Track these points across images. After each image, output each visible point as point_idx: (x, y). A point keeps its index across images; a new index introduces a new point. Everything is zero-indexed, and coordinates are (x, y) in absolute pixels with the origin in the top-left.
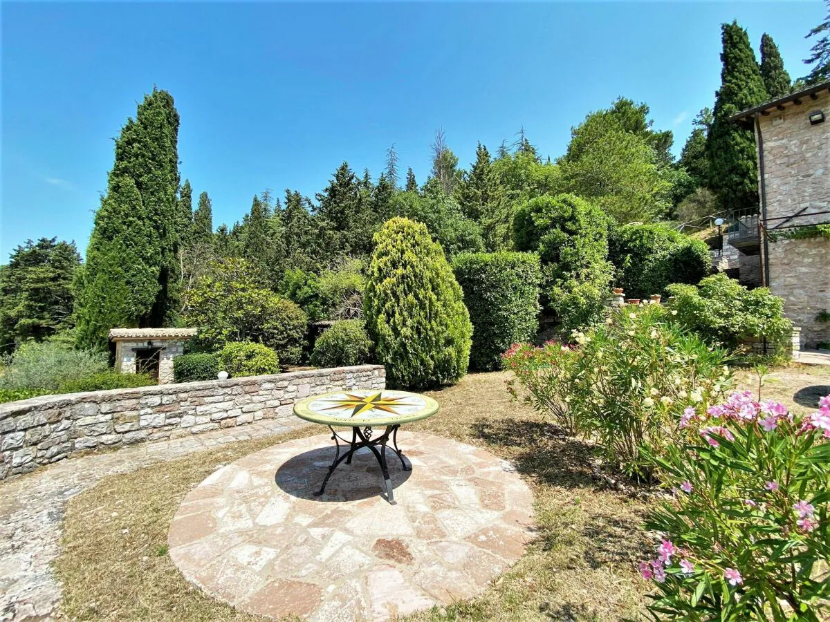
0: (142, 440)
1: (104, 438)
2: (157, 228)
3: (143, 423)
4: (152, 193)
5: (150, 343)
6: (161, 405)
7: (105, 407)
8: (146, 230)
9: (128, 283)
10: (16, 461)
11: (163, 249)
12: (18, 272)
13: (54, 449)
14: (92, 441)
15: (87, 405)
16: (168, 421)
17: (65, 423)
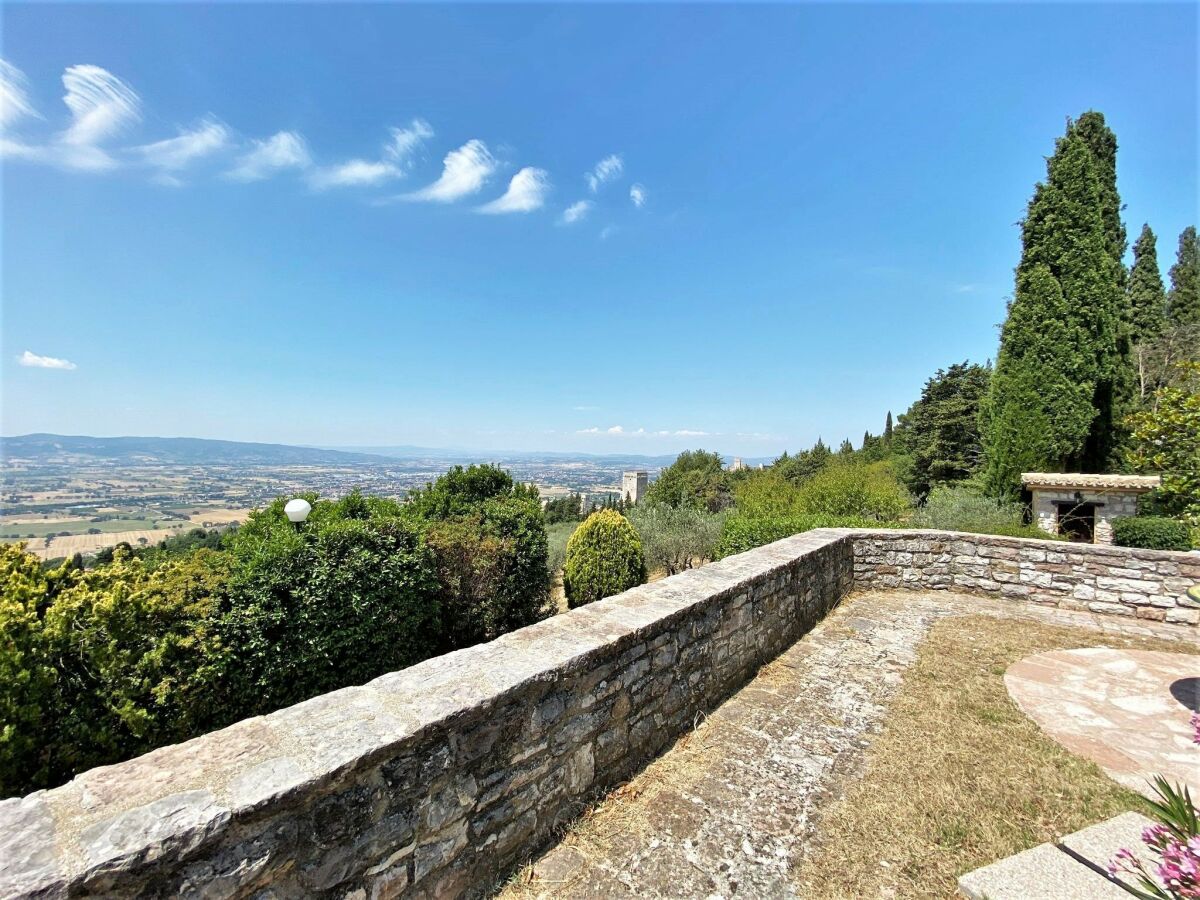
0: (1022, 597)
1: (982, 582)
2: (1087, 324)
3: (1023, 578)
4: (1077, 276)
5: (1078, 495)
6: (1046, 562)
7: (983, 550)
8: (1070, 332)
9: (1046, 411)
10: (906, 577)
11: (1099, 354)
12: (930, 408)
13: (936, 578)
14: (970, 581)
15: (965, 545)
16: (1055, 584)
17: (946, 557)
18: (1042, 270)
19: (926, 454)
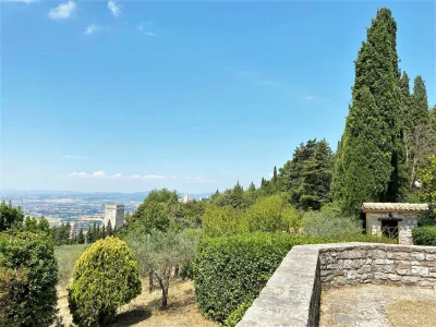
0: (412, 284)
1: (391, 276)
2: (387, 121)
3: (414, 271)
4: (382, 94)
5: (390, 215)
6: (425, 260)
7: (390, 255)
8: (380, 124)
9: (370, 167)
10: (349, 276)
11: (393, 137)
13: (365, 276)
14: (384, 276)
15: (380, 251)
16: (431, 274)
17: (369, 261)
18: (366, 89)
19: (297, 191)
